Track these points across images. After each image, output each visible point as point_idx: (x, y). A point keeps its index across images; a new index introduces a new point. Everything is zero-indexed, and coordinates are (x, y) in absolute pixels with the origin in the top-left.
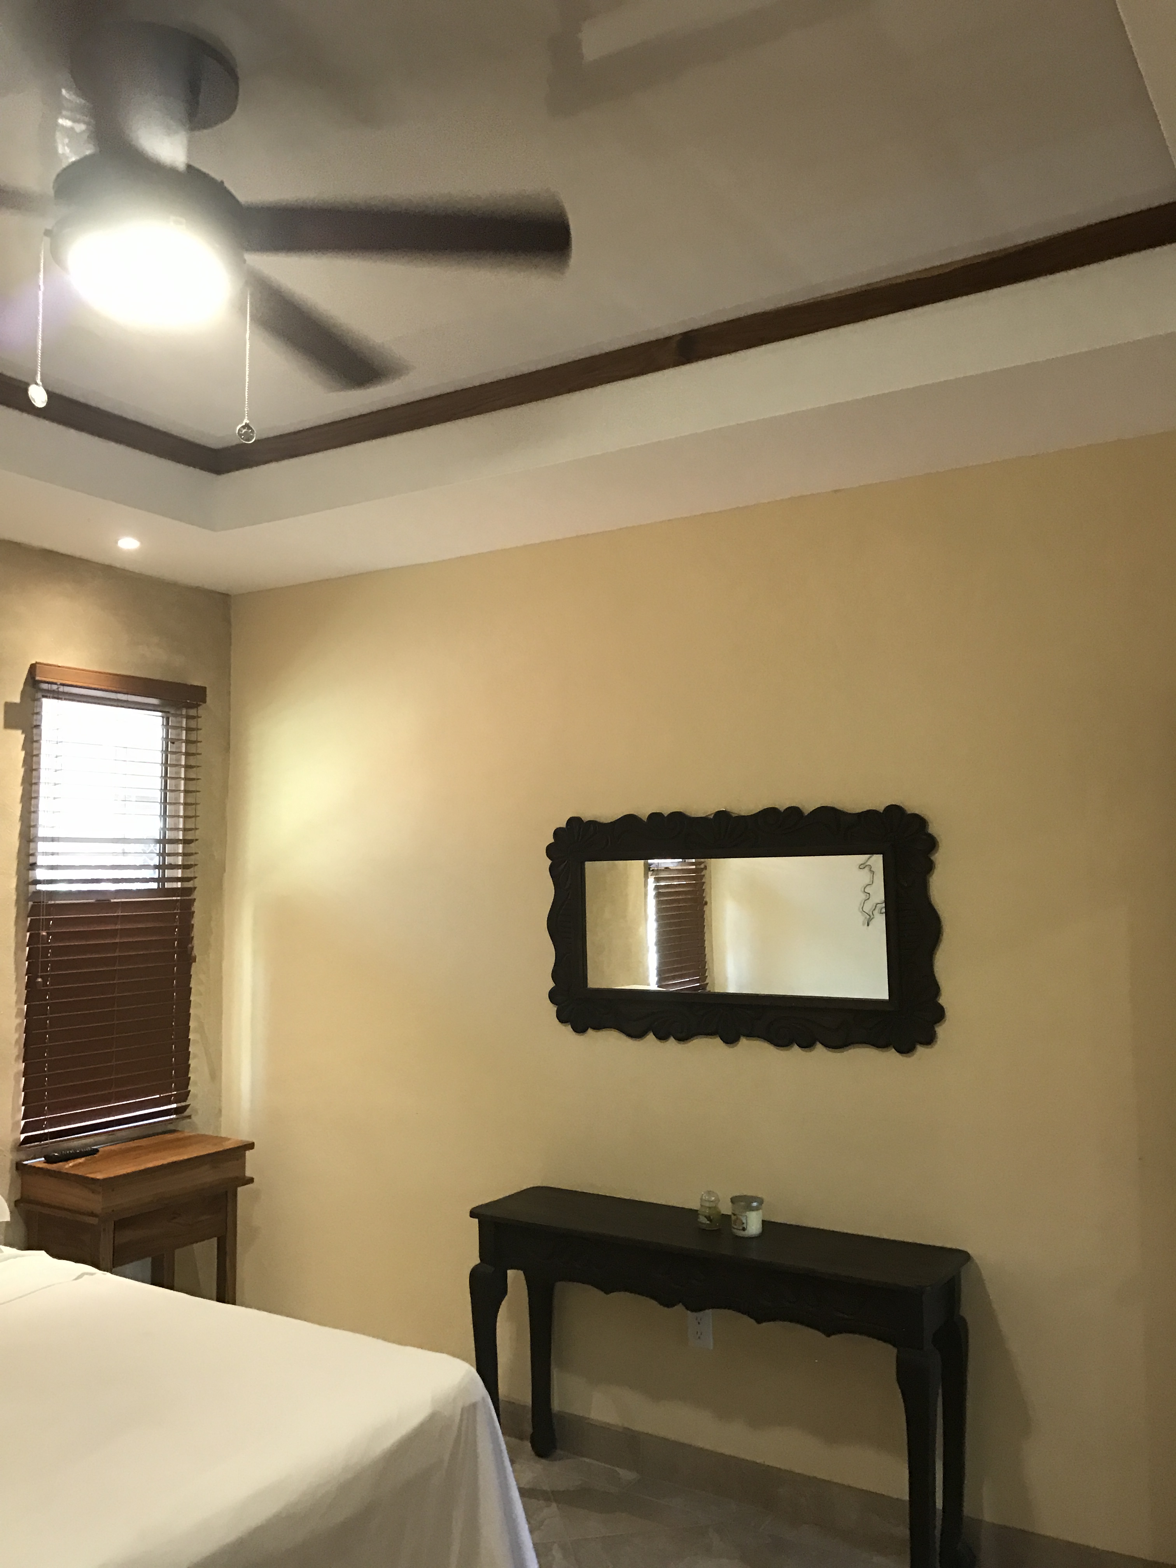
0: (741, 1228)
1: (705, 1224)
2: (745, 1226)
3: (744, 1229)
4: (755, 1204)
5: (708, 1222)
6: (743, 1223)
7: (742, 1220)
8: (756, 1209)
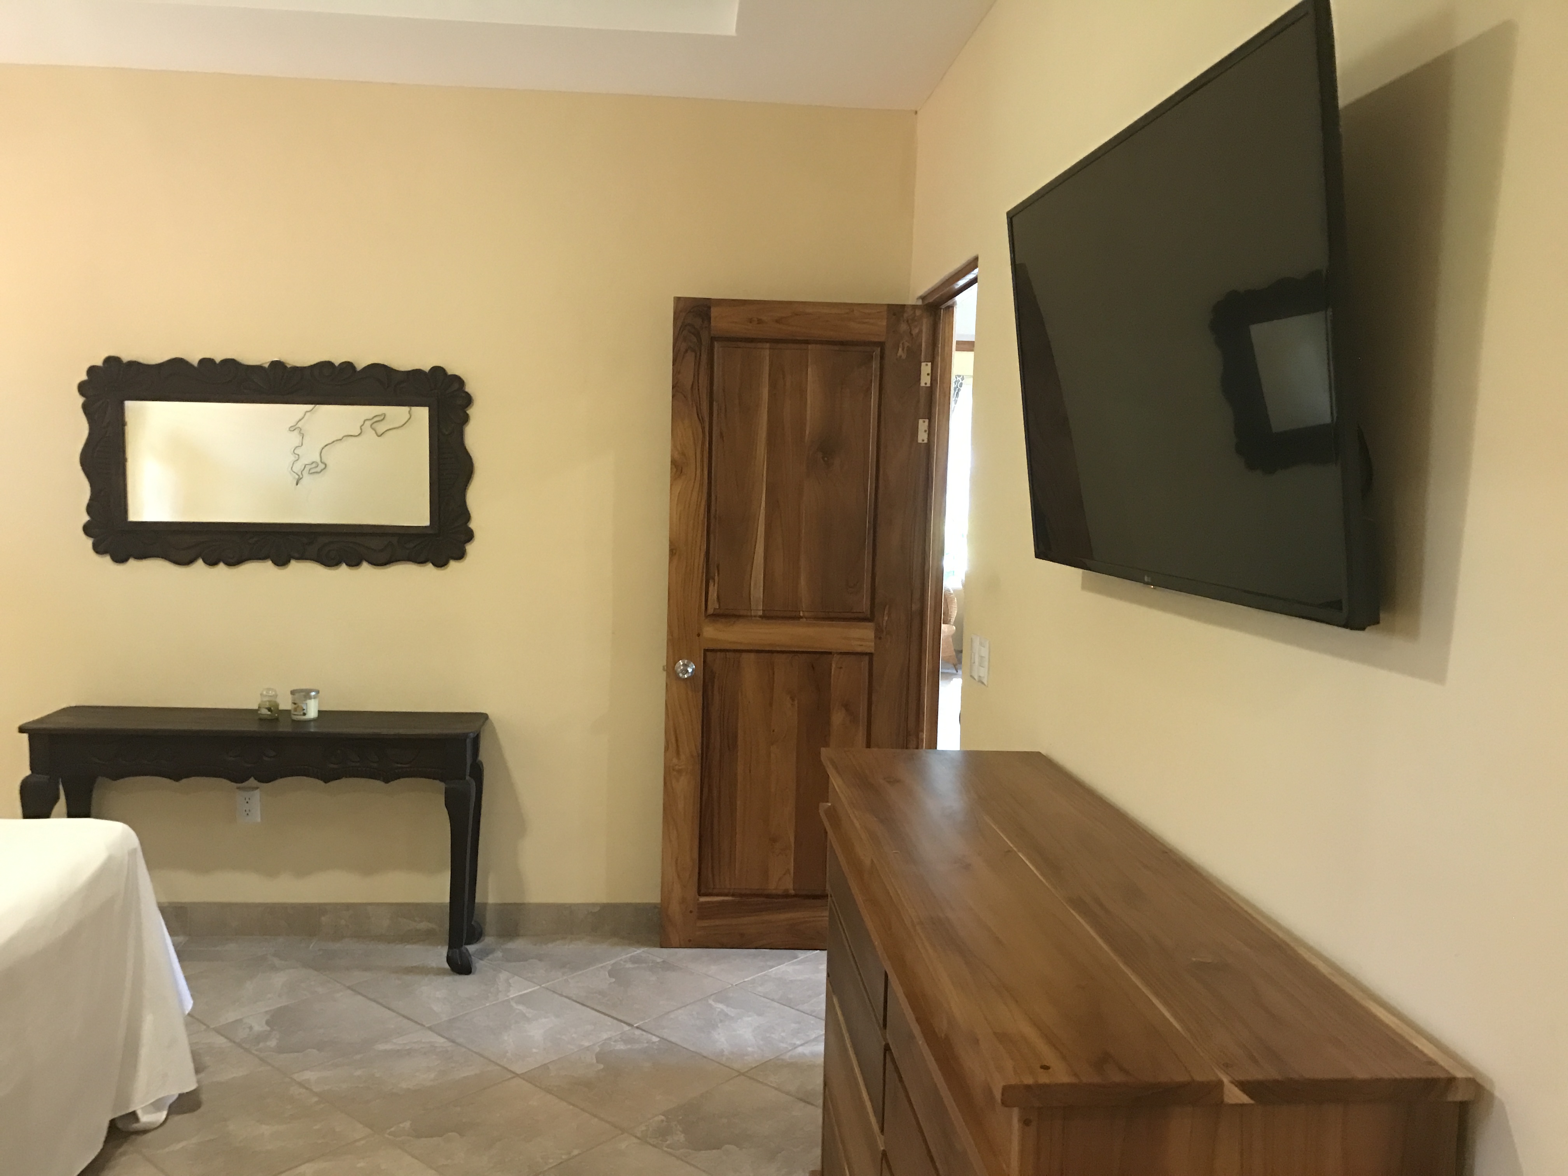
0: (302, 713)
1: (268, 715)
2: (305, 711)
3: (304, 714)
4: (313, 694)
5: (269, 713)
6: (304, 709)
7: (302, 707)
8: (315, 697)
